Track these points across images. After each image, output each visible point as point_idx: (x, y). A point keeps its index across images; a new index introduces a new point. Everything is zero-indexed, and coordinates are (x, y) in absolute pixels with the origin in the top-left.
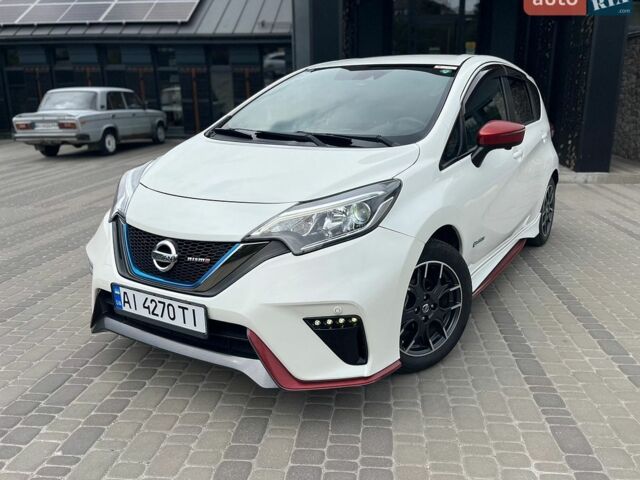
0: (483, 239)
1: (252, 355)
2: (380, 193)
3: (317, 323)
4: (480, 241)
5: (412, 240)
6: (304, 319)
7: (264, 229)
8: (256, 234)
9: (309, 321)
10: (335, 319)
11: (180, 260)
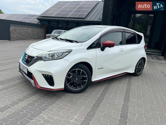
0: (103, 68)
1: (32, 79)
2: (65, 51)
3: (45, 75)
4: (101, 68)
5: (70, 62)
6: (42, 74)
7: (40, 55)
8: (39, 56)
9: (43, 75)
10: (48, 75)
11: (27, 59)
